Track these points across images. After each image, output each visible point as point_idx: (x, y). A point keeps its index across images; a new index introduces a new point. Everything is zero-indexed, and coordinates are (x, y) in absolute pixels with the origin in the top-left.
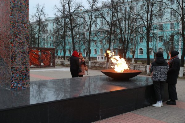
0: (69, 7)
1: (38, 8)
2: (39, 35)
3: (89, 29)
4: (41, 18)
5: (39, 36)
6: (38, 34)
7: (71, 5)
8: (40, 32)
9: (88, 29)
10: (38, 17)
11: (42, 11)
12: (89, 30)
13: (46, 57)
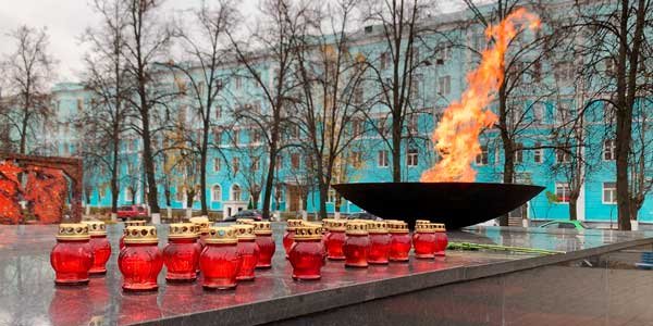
0: (138, 38)
1: (23, 41)
2: (24, 130)
3: (205, 110)
4: (33, 73)
5: (24, 135)
6: (21, 125)
7: (142, 30)
8: (29, 121)
9: (201, 110)
10: (24, 70)
11: (37, 50)
12: (205, 114)
13: (49, 192)
